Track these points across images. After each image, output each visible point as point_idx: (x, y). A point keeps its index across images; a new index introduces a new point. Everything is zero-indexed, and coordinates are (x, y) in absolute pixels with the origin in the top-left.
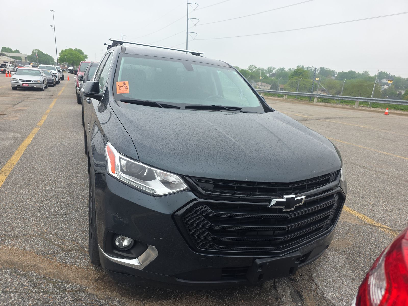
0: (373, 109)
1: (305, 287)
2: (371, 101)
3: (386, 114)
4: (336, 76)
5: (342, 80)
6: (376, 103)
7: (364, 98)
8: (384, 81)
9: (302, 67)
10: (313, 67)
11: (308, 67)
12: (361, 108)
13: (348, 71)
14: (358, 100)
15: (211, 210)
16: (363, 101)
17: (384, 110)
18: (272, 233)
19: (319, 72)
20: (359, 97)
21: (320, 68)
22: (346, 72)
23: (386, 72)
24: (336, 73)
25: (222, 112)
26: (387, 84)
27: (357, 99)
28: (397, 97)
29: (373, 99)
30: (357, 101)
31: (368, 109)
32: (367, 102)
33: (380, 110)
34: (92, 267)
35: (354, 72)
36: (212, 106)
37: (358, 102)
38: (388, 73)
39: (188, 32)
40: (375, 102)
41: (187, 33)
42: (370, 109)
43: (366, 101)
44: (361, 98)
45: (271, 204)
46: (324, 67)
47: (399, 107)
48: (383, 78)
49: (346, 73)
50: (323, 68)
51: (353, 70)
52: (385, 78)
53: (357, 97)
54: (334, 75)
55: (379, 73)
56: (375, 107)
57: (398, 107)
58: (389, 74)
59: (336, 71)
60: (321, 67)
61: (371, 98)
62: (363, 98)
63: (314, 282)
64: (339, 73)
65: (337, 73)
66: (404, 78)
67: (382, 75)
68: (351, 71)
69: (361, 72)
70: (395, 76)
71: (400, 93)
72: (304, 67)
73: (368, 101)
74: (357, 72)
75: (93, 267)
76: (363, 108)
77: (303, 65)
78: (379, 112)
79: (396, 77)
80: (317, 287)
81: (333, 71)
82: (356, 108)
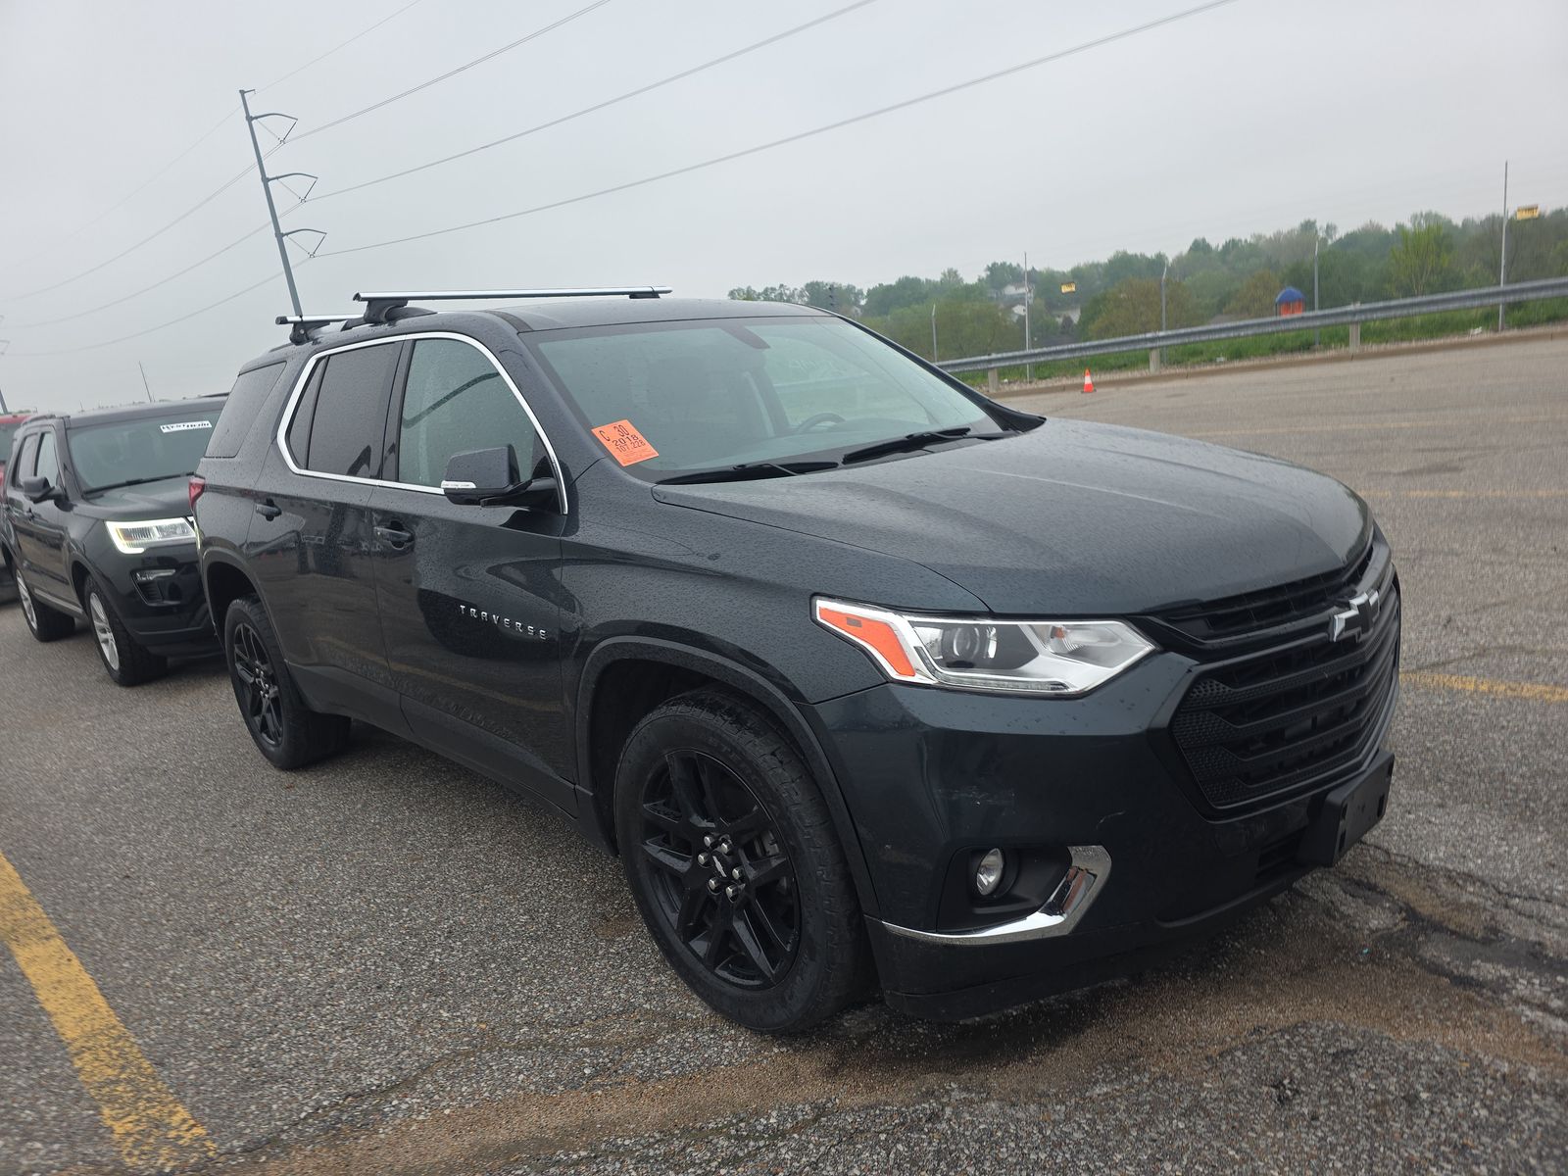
0: (1043, 384)
1: (1361, 864)
2: (1033, 360)
3: (1090, 389)
4: (863, 302)
5: (886, 313)
6: (1045, 364)
7: (1010, 354)
8: (1011, 290)
9: (748, 291)
10: (782, 286)
11: (766, 290)
12: (1007, 388)
13: (897, 279)
14: (993, 365)
15: (1228, 689)
16: (1007, 364)
17: (1077, 381)
18: (1309, 723)
19: (806, 299)
20: (994, 356)
21: (807, 285)
22: (891, 286)
23: (1008, 263)
24: (862, 294)
25: (933, 452)
26: (1020, 300)
27: (990, 361)
28: (1063, 333)
29: (1037, 351)
30: (992, 369)
31: (1029, 387)
32: (1017, 367)
33: (1065, 381)
34: (776, 1050)
35: (916, 281)
36: (908, 437)
37: (996, 370)
38: (1014, 264)
39: (283, 231)
40: (1042, 359)
41: (280, 236)
42: (1033, 386)
43: (1018, 362)
44: (999, 356)
45: (1336, 633)
46: (820, 280)
47: (1112, 361)
48: (1004, 284)
49: (890, 288)
50: (817, 283)
51: (911, 276)
52: (1009, 283)
53: (986, 357)
54: (856, 303)
55: (989, 269)
56: (1046, 374)
57: (1110, 361)
58: (1018, 265)
59: (858, 288)
60: (809, 282)
61: (1028, 351)
62: (1005, 355)
63: (1370, 845)
64: (869, 291)
65: (865, 293)
66: (1064, 273)
67: (1001, 274)
68: (907, 278)
69: (937, 278)
70: (1037, 269)
71: (1068, 320)
72: (754, 292)
73: (1025, 361)
74: (923, 278)
75: (779, 1048)
76: (1016, 387)
77: (749, 287)
78: (1064, 388)
79: (1040, 273)
80: (1387, 852)
81: (850, 289)
82: (994, 391)
